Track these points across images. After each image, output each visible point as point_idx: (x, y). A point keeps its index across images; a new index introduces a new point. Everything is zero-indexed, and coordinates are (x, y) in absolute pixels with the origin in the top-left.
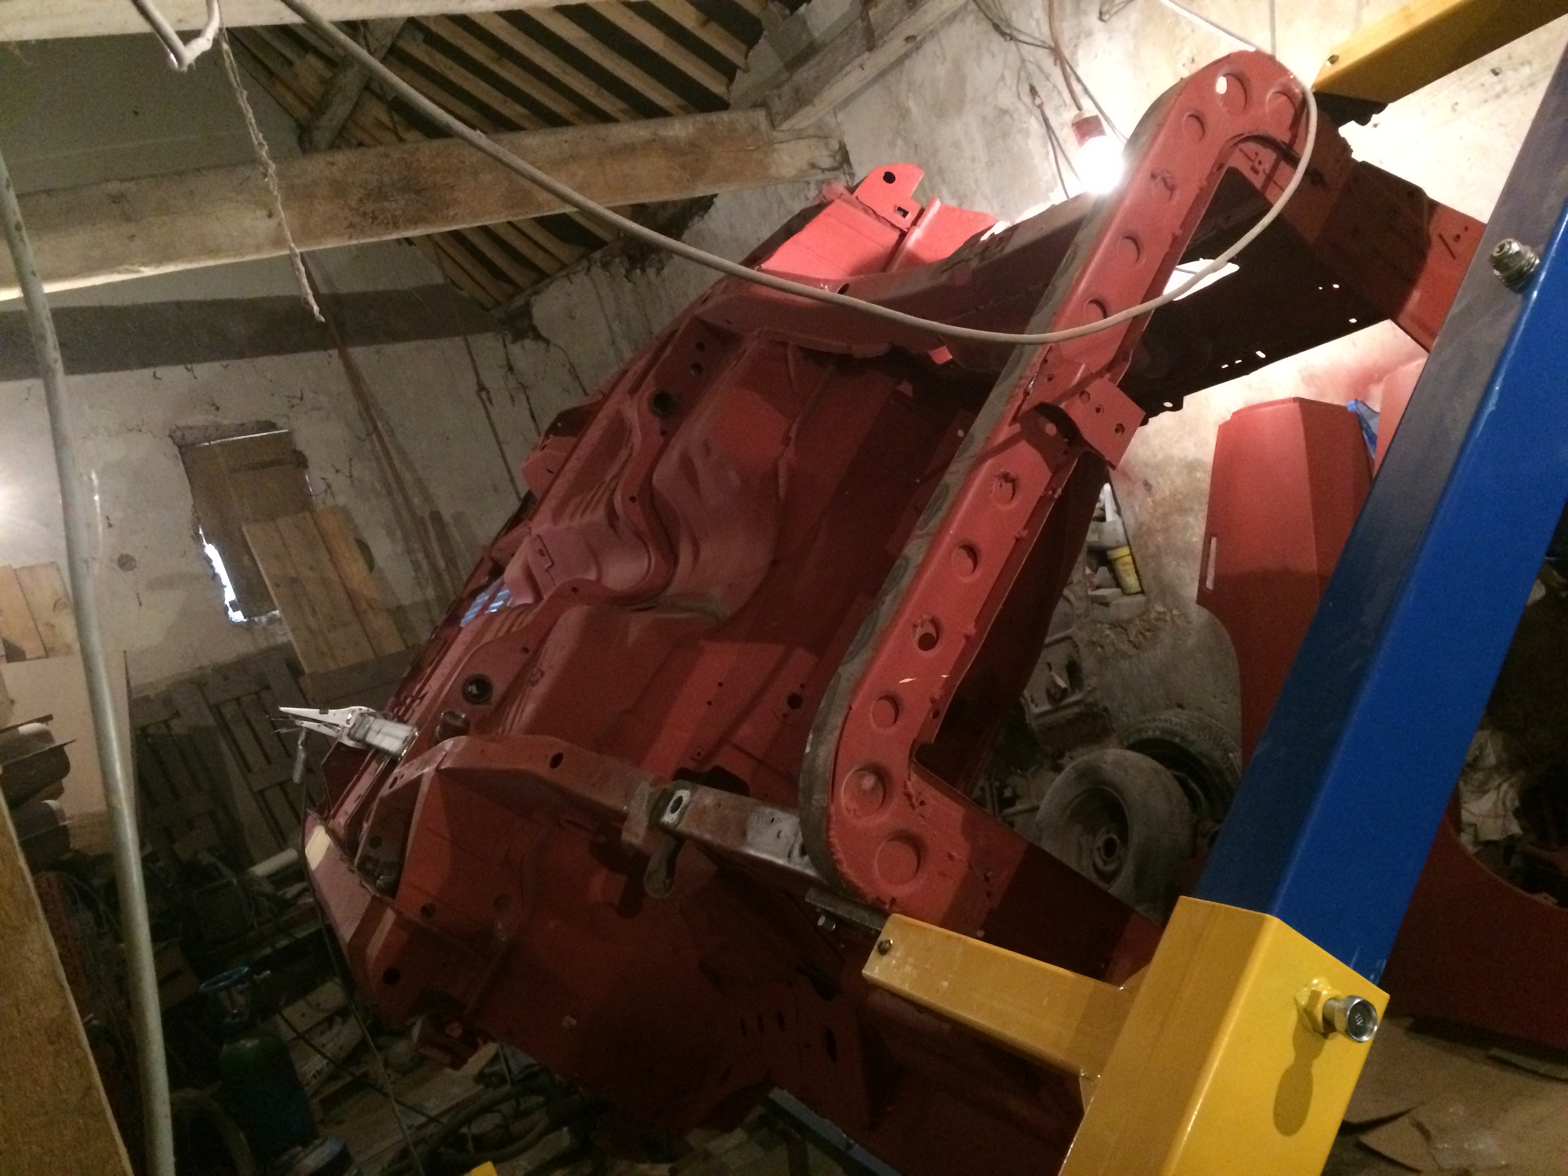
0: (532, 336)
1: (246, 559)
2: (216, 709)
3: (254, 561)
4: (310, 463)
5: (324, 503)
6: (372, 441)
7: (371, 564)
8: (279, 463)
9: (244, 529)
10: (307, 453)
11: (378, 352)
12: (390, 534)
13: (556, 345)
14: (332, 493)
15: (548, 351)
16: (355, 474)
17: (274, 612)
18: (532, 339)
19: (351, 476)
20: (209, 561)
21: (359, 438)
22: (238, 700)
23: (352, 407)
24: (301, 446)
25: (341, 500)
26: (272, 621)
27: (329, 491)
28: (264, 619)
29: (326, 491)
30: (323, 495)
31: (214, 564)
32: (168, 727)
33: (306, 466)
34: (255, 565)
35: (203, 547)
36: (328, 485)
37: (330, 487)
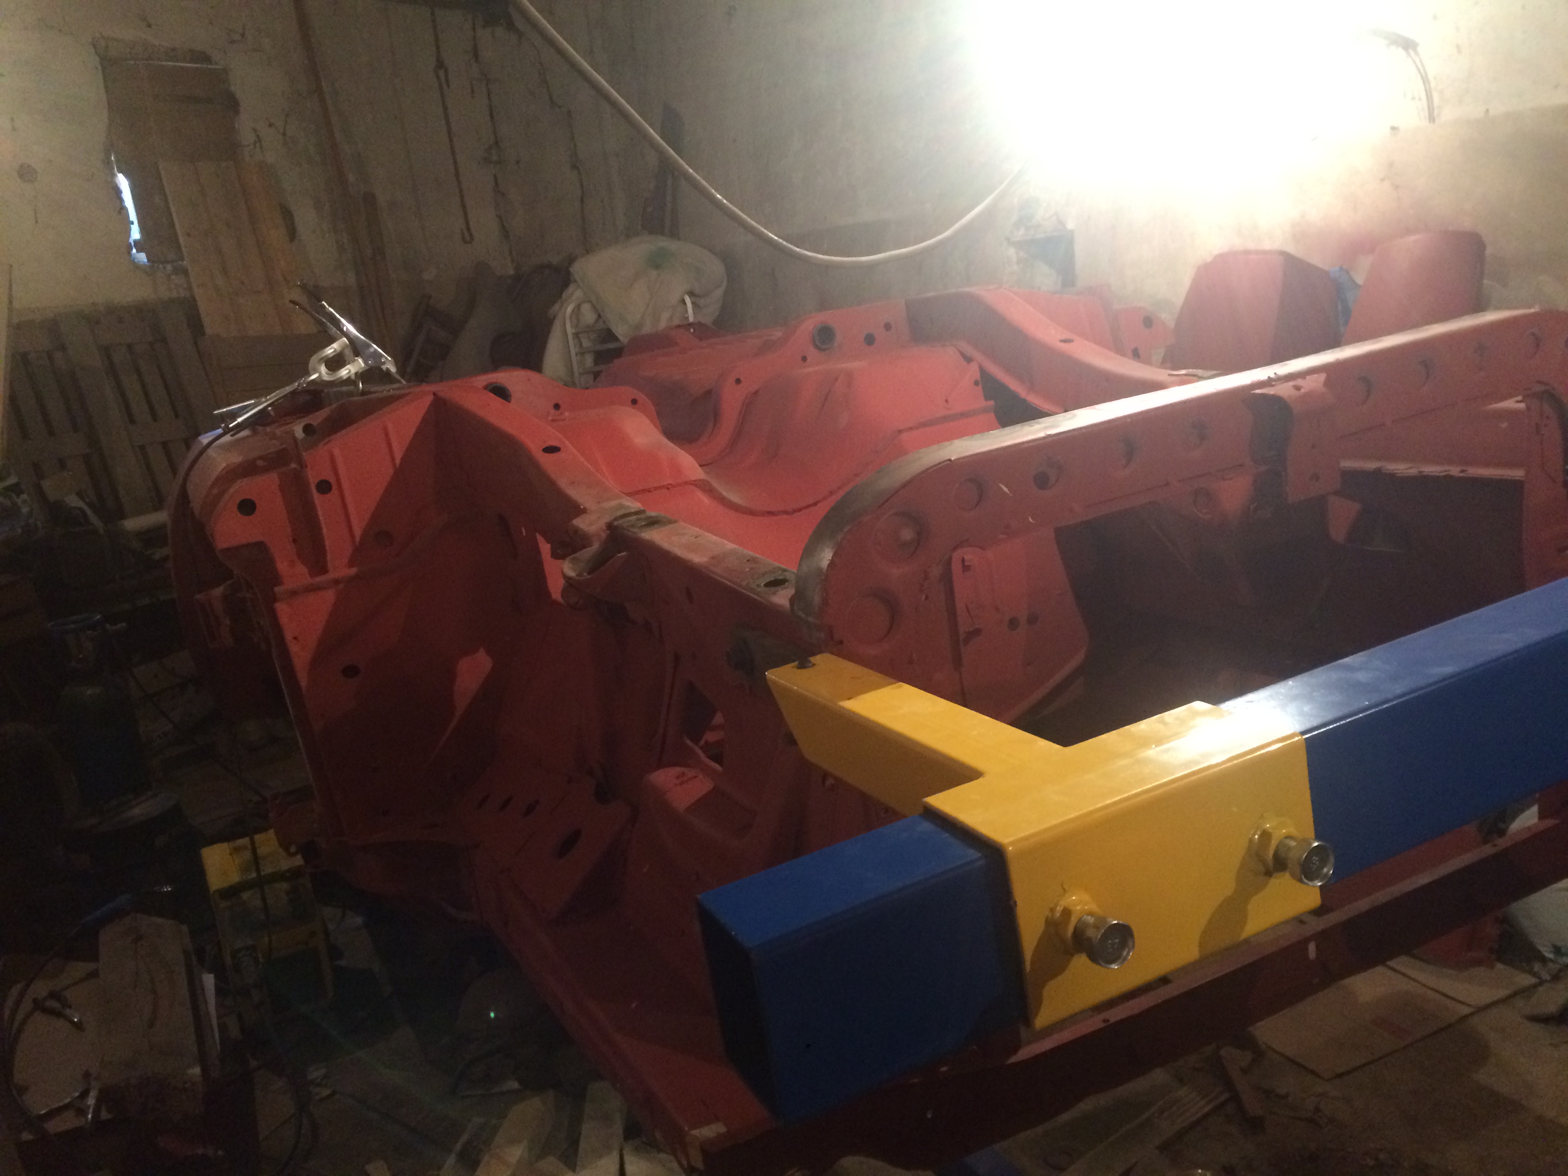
0: (504, 24)
1: (157, 197)
2: (106, 351)
3: (166, 201)
4: (242, 109)
5: (251, 156)
6: (312, 101)
7: (292, 233)
8: (208, 101)
9: (161, 167)
10: (240, 97)
12: (318, 207)
14: (261, 147)
15: (519, 45)
16: (289, 132)
18: (505, 28)
19: (284, 134)
20: (118, 192)
21: (299, 93)
22: (130, 346)
23: (296, 58)
24: (236, 88)
25: (271, 157)
27: (257, 145)
29: (255, 143)
30: (251, 147)
31: (124, 196)
32: (50, 358)
33: (237, 112)
34: (168, 206)
35: (114, 176)
36: (258, 136)
37: (260, 140)
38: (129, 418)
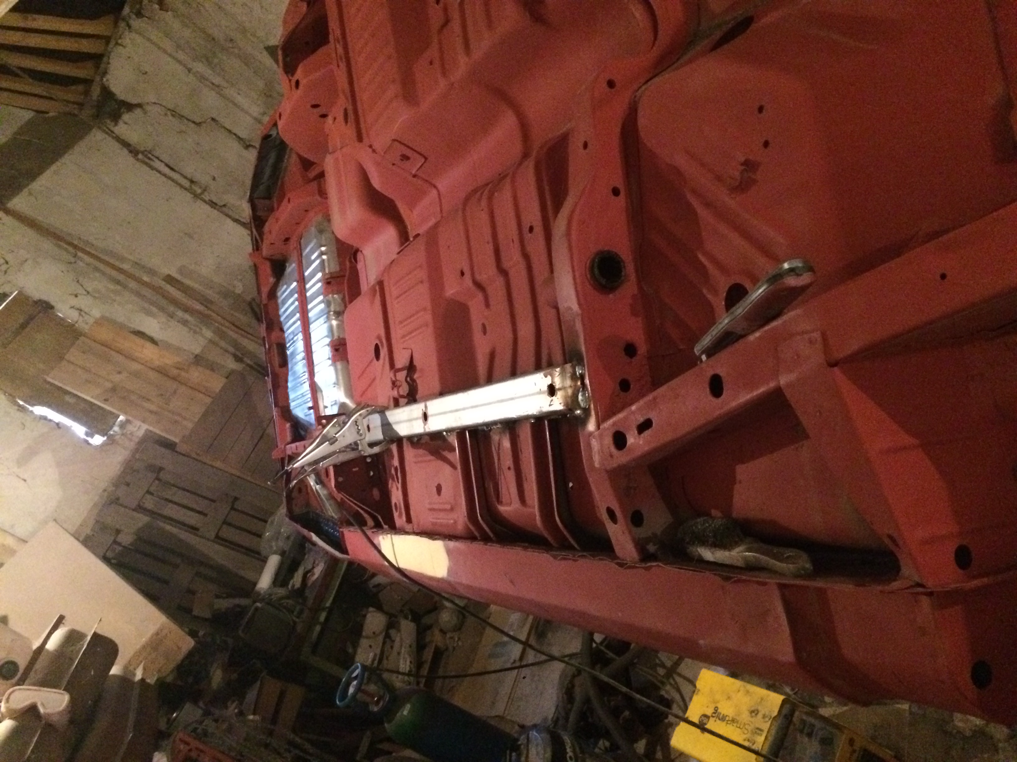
0: (125, 110)
1: (67, 398)
2: (140, 508)
3: (76, 396)
4: (53, 303)
5: (87, 323)
6: (82, 260)
7: (153, 341)
8: (31, 318)
9: (49, 379)
10: (44, 298)
11: (30, 194)
12: (149, 313)
13: (148, 103)
14: (86, 313)
15: (145, 113)
16: (90, 289)
17: (119, 420)
18: (127, 112)
19: (88, 293)
20: (45, 418)
21: (71, 263)
22: (148, 492)
23: (47, 245)
24: (36, 295)
25: (96, 313)
26: (123, 426)
27: (82, 313)
28: (116, 428)
29: (80, 314)
30: (81, 318)
31: (50, 417)
32: (119, 544)
33: (52, 307)
34: (79, 397)
35: (32, 412)
36: (78, 309)
37: (81, 310)
38: (194, 529)
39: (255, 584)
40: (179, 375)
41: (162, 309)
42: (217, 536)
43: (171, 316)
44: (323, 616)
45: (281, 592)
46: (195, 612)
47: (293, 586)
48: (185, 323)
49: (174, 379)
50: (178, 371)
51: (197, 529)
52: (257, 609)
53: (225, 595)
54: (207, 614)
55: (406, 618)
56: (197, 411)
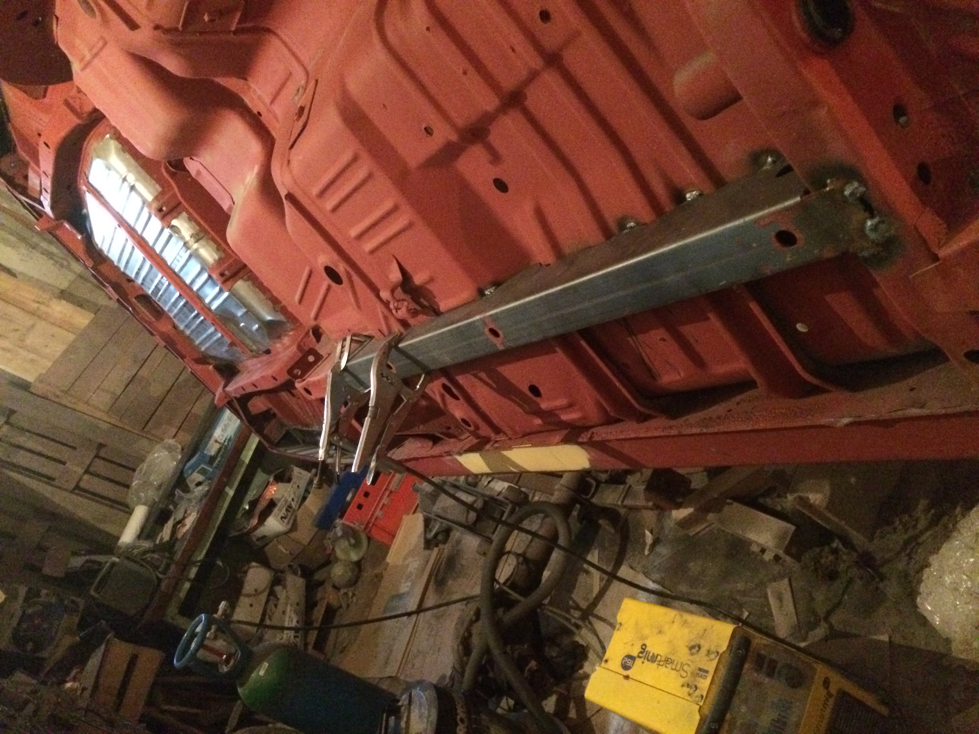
7: (12, 273)
38: (50, 479)
39: (118, 538)
40: (38, 309)
41: (23, 239)
42: (77, 487)
43: (34, 247)
44: (193, 572)
45: (146, 544)
46: (47, 570)
47: (162, 539)
48: (50, 255)
49: (33, 313)
50: (36, 305)
51: (54, 479)
52: (113, 564)
53: (83, 552)
54: (59, 573)
55: (295, 573)
56: (58, 349)
